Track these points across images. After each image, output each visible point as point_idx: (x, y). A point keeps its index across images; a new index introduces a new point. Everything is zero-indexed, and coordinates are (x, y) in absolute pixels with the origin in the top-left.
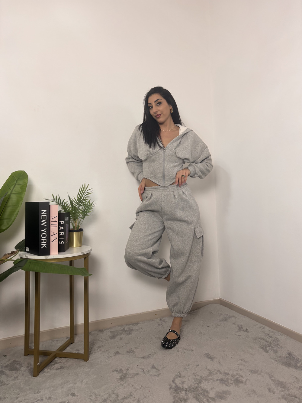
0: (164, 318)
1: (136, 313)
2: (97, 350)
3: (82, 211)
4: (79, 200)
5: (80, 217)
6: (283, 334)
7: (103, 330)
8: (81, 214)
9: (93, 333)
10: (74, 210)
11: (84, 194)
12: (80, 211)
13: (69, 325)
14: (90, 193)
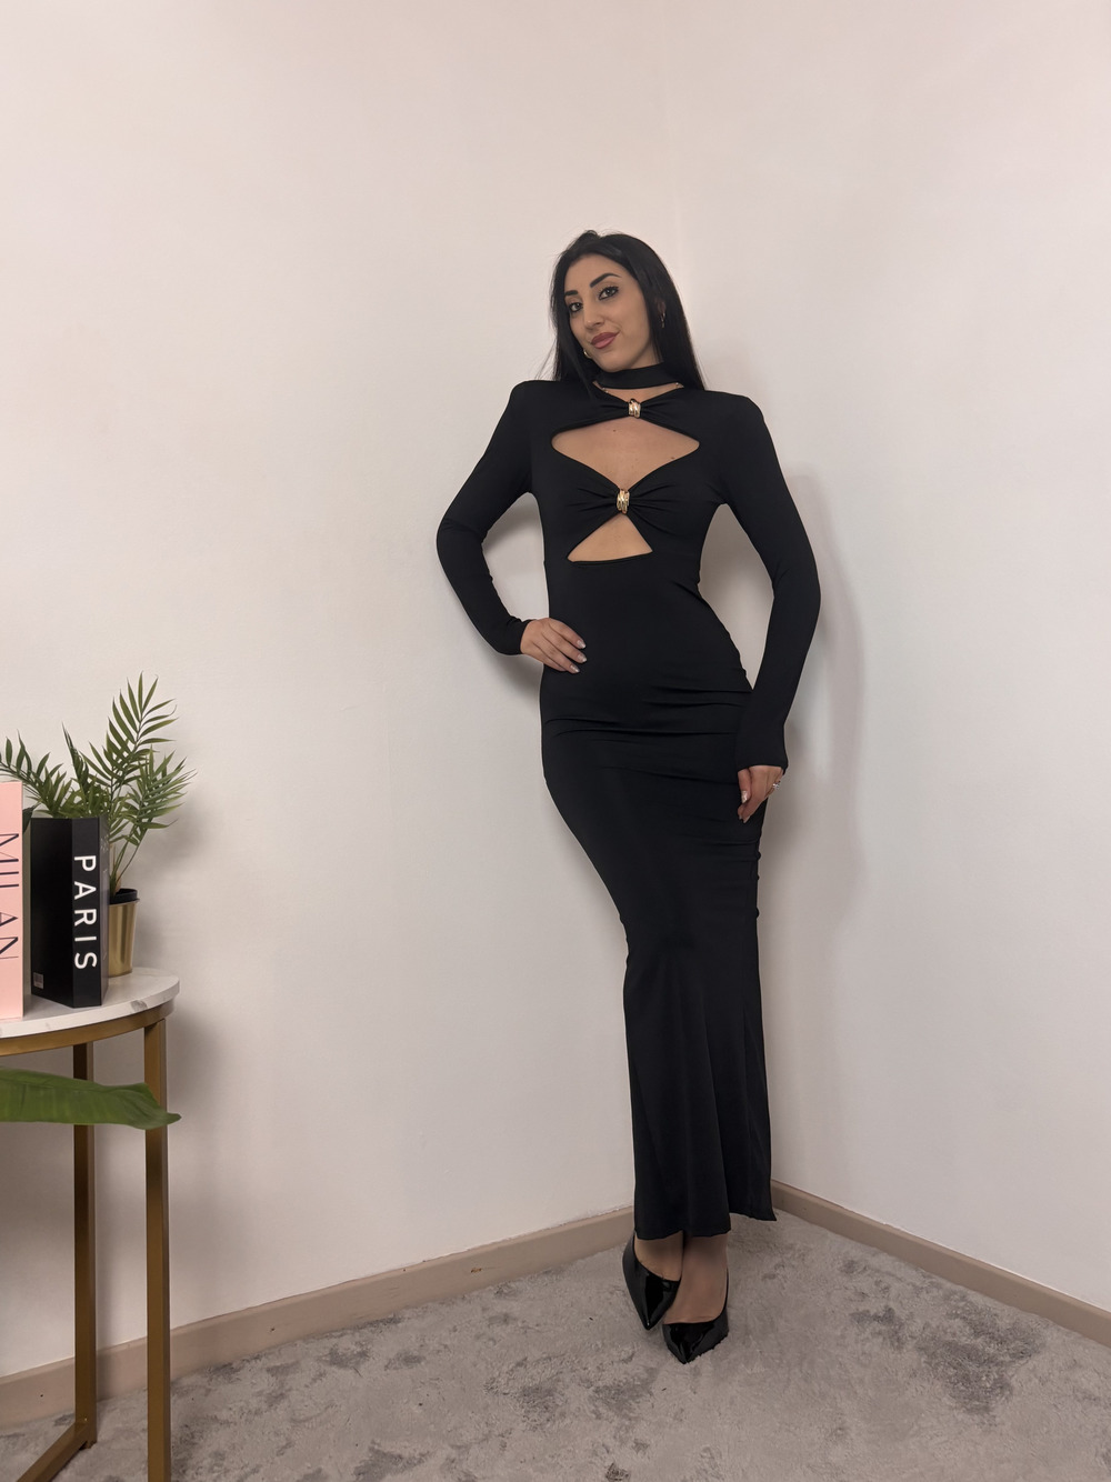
0: (513, 1285)
1: (384, 1269)
2: (211, 1470)
3: (127, 805)
4: (115, 756)
5: (117, 836)
6: (1051, 1322)
7: (234, 1366)
8: (125, 821)
9: (186, 1382)
10: (94, 803)
11: (134, 727)
12: (120, 808)
13: (68, 1353)
14: (162, 722)
